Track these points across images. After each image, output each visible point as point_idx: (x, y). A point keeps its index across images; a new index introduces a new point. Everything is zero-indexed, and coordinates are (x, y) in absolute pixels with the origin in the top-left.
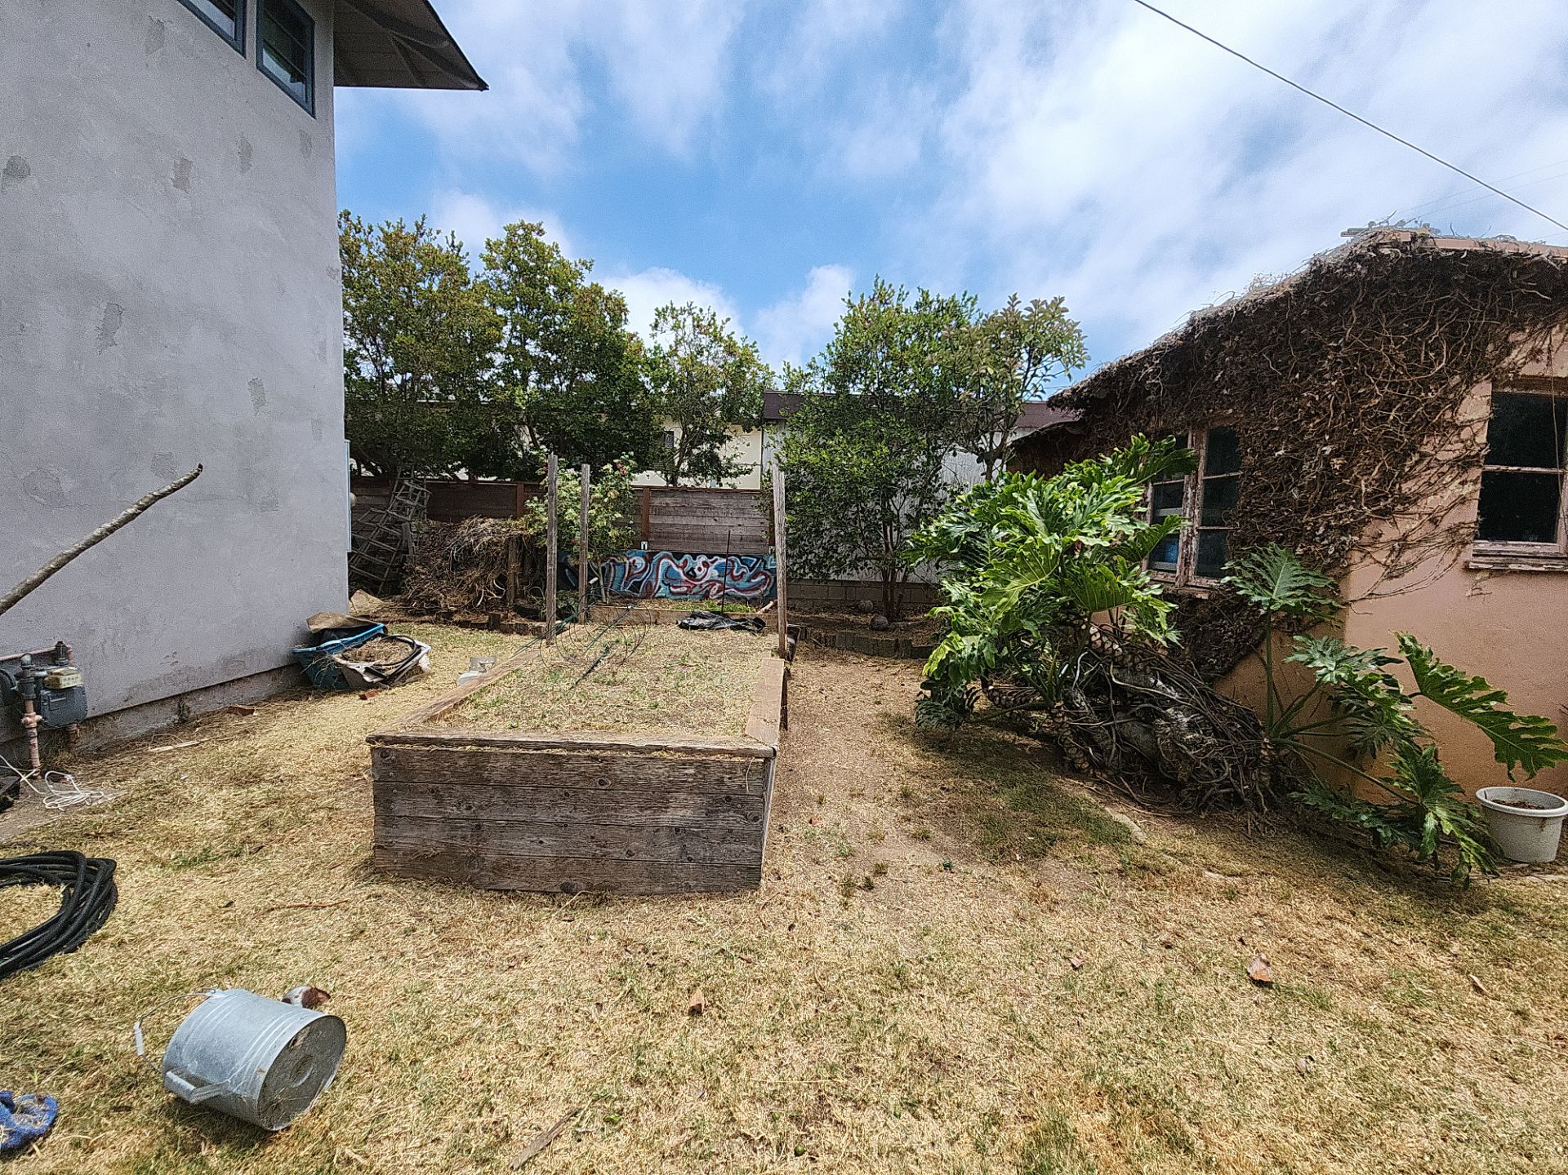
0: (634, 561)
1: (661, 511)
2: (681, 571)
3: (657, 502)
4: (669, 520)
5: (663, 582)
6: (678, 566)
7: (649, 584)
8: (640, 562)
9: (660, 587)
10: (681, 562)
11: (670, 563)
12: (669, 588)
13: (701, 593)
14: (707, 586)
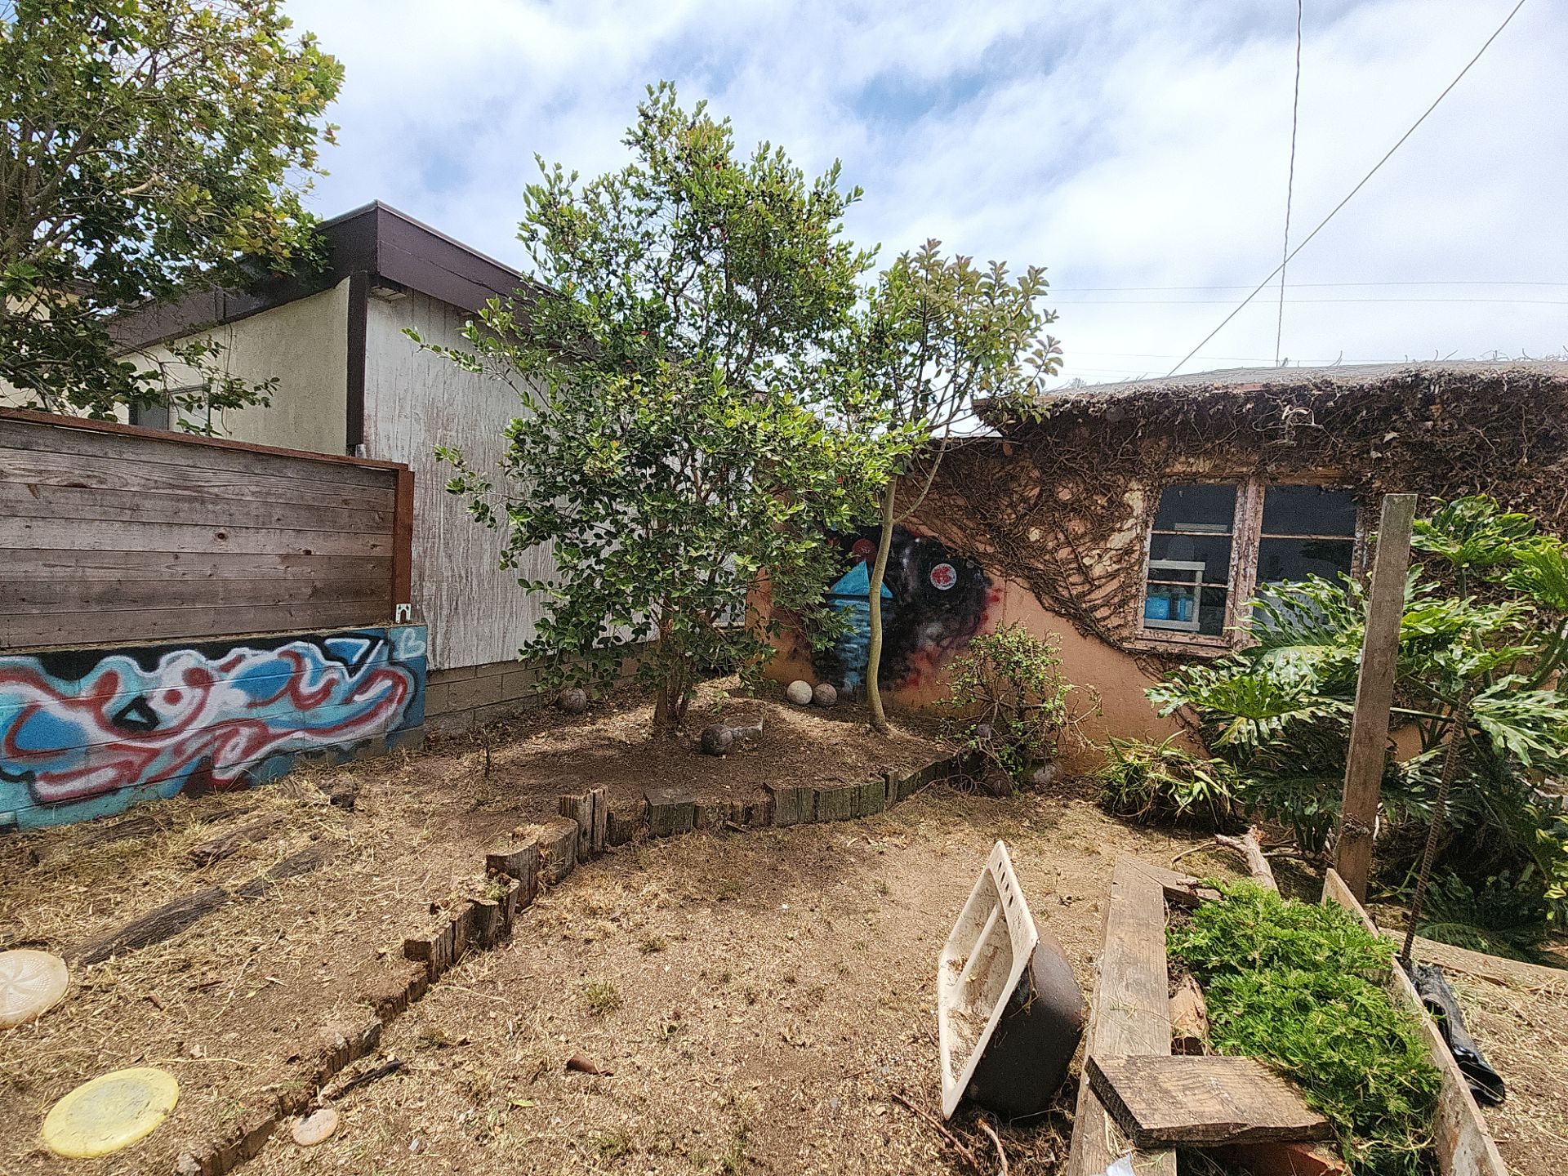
2: (85, 720)
6: (71, 702)
10: (86, 687)
11: (32, 693)
12: (30, 787)
13: (179, 773)
14: (205, 745)
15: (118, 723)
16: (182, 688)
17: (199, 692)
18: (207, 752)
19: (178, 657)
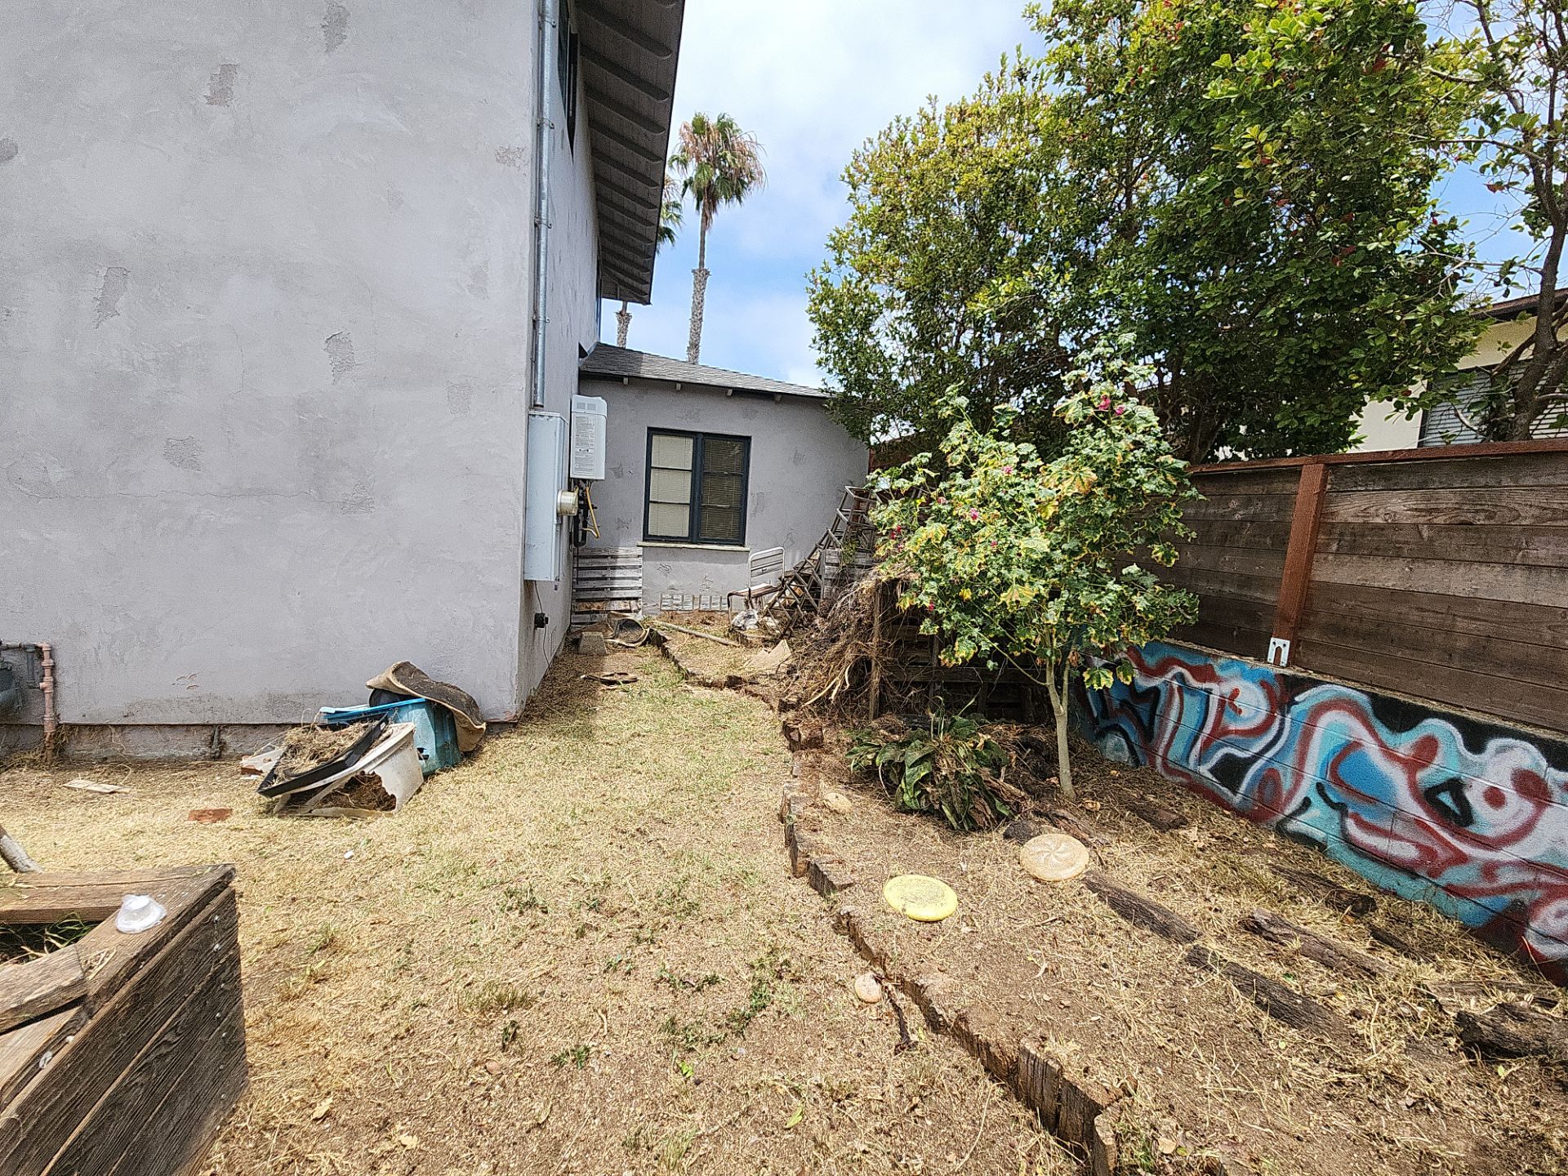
0: (1235, 694)
1: (1360, 542)
2: (1398, 777)
5: (1320, 788)
6: (1389, 754)
7: (1270, 778)
8: (1253, 703)
9: (1307, 803)
10: (1405, 743)
11: (1360, 731)
12: (1342, 820)
13: (1484, 901)
14: (1523, 886)
15: (1428, 797)
16: (1509, 791)
17: (1528, 807)
18: (1525, 896)
19: (1511, 748)
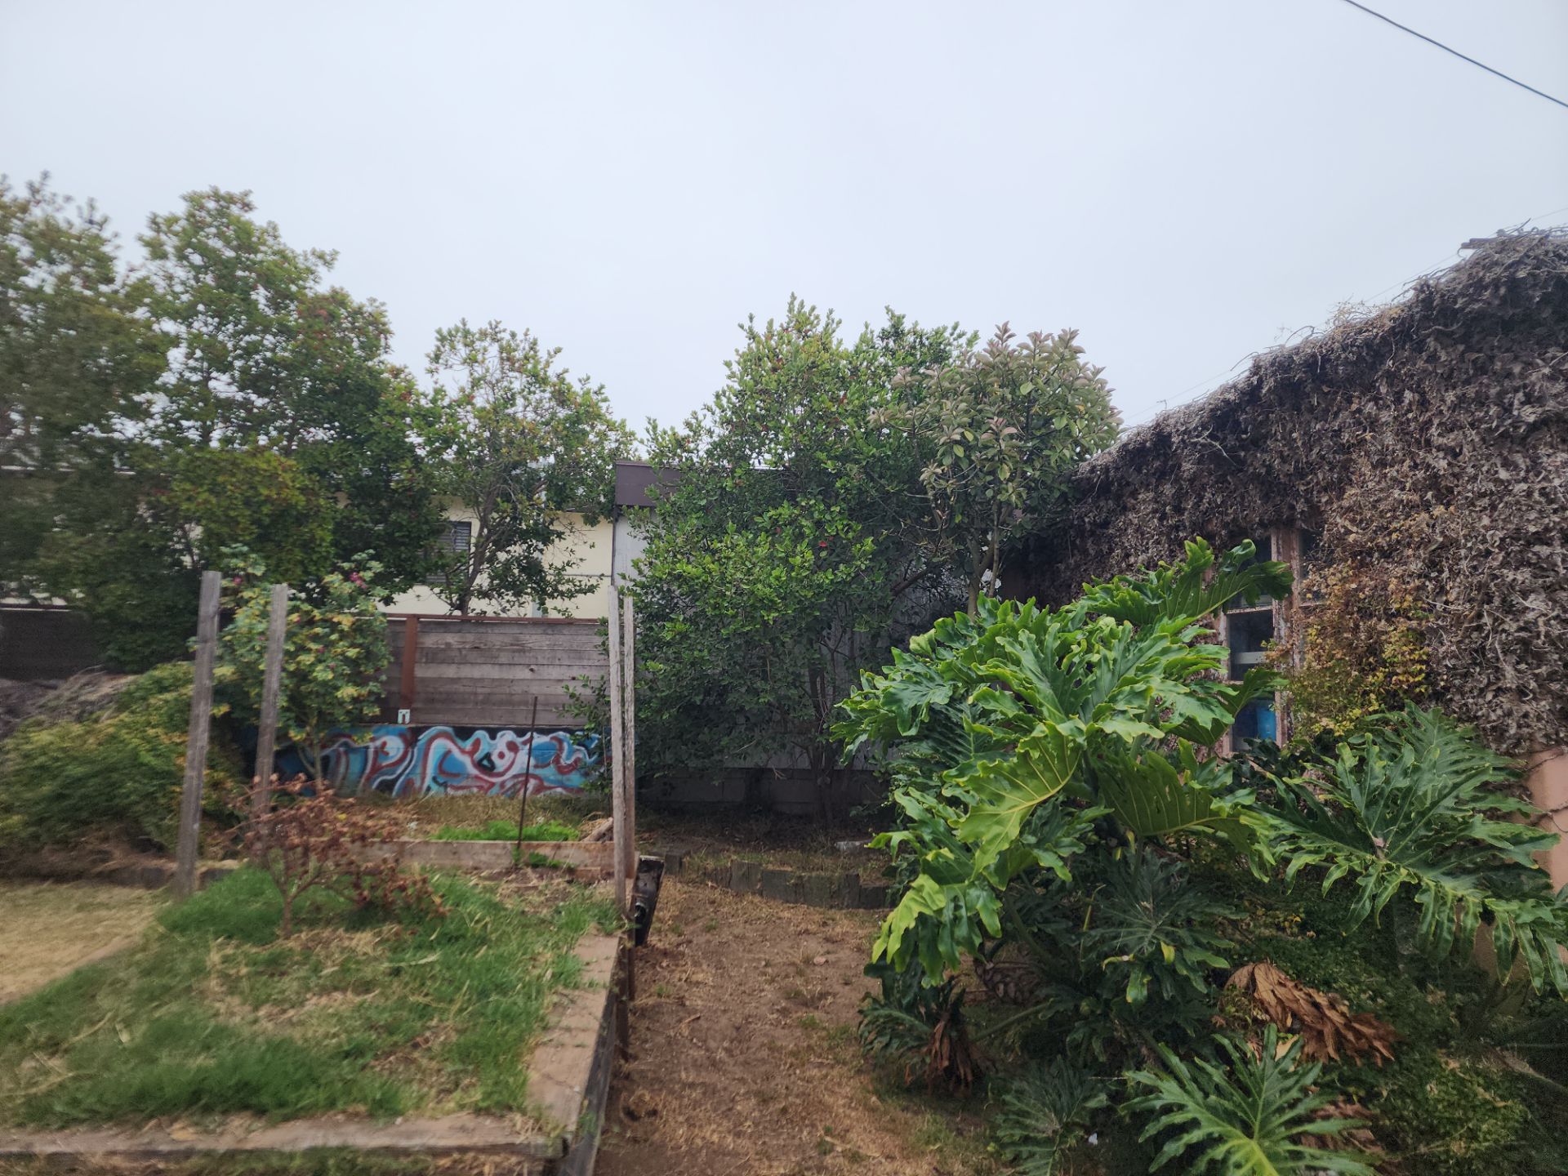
0: (384, 744)
1: (435, 657)
2: (466, 760)
3: (431, 641)
4: (450, 671)
5: (434, 779)
6: (463, 751)
7: (409, 784)
8: (395, 747)
9: (429, 789)
10: (468, 745)
11: (450, 745)
12: (445, 789)
15: (478, 765)
16: (506, 751)
17: (512, 754)
19: (505, 734)
